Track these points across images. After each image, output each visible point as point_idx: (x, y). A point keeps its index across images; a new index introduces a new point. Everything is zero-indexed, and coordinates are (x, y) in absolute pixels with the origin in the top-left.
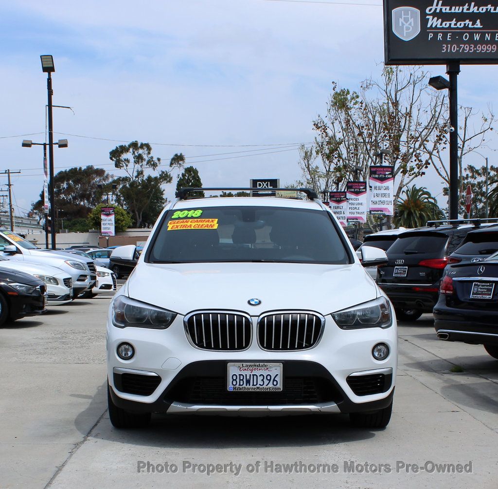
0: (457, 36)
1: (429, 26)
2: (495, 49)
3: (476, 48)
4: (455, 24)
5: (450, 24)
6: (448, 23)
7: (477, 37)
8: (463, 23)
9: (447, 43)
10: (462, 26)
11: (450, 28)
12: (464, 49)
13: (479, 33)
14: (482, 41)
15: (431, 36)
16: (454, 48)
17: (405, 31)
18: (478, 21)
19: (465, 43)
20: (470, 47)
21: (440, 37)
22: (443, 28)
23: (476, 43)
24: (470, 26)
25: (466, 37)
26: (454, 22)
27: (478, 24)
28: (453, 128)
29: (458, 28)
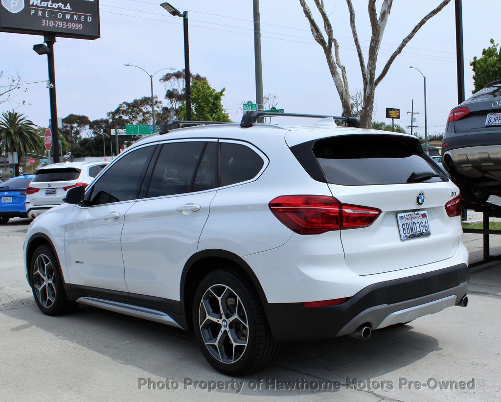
0: (53, 14)
1: (31, 3)
2: (81, 27)
3: (67, 25)
4: (51, 5)
5: (47, 4)
6: (46, 3)
7: (68, 17)
8: (57, 5)
9: (46, 19)
10: (57, 7)
11: (47, 7)
12: (58, 25)
13: (69, 14)
14: (72, 20)
15: (33, 12)
16: (51, 24)
17: (12, 6)
18: (68, 5)
19: (59, 20)
20: (63, 24)
21: (40, 13)
22: (42, 7)
23: (67, 21)
24: (63, 8)
25: (60, 15)
26: (50, 3)
27: (68, 7)
28: (52, 85)
29: (53, 8)
